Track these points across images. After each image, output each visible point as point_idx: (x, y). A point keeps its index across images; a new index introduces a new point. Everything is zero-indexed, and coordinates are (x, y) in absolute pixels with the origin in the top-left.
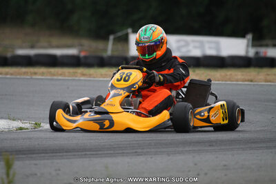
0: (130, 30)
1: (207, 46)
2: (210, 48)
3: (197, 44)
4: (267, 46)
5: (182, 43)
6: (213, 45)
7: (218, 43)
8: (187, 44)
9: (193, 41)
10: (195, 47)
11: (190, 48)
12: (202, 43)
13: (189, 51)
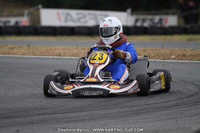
0: (40, 6)
1: (99, 18)
3: (92, 16)
4: (167, 14)
5: (81, 16)
8: (84, 16)
9: (89, 14)
10: (91, 19)
11: (87, 18)
12: (95, 15)
13: (86, 22)
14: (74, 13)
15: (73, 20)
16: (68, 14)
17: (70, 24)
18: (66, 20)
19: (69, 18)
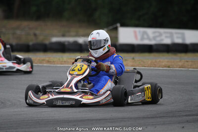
0: (118, 25)
1: (175, 36)
2: (177, 38)
3: (168, 35)
5: (157, 34)
6: (180, 35)
7: (183, 34)
8: (161, 35)
9: (165, 33)
10: (166, 37)
11: (163, 37)
12: (171, 33)
13: (162, 40)
14: (150, 31)
15: (149, 39)
16: (145, 33)
17: (146, 42)
18: (142, 39)
19: (145, 36)
